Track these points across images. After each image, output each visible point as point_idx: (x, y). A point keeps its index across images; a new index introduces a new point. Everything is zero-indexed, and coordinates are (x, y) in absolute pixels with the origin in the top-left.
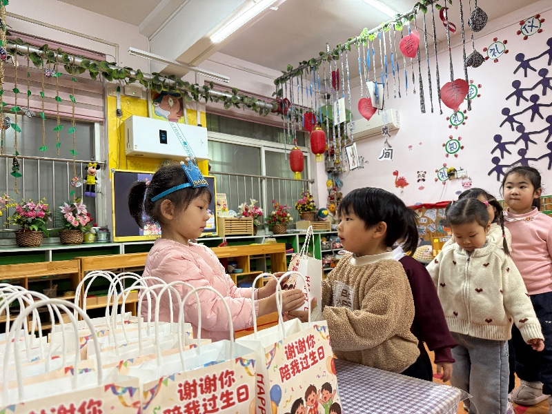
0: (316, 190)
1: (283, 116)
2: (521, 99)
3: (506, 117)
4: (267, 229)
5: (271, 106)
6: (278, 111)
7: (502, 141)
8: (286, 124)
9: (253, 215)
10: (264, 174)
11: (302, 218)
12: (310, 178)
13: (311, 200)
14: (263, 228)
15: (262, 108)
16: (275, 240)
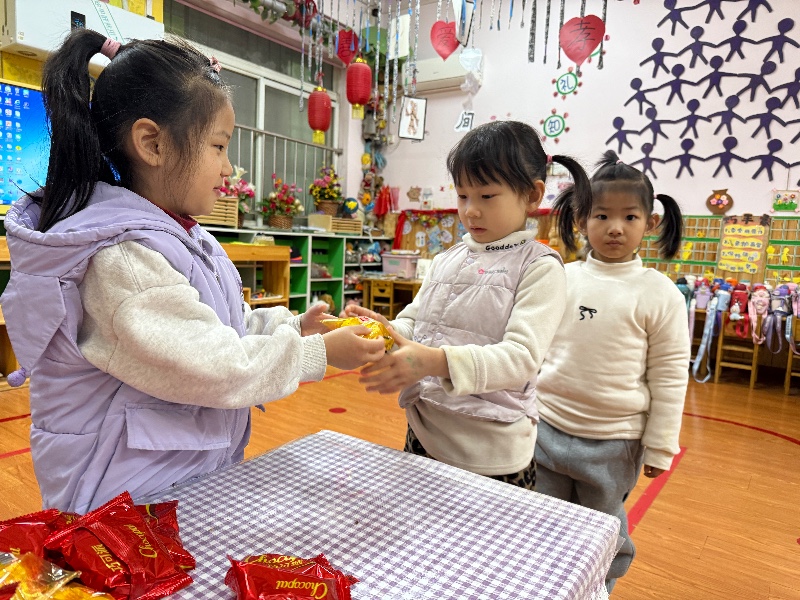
0: (345, 166)
1: (304, 29)
2: (660, 69)
3: (635, 92)
4: (260, 221)
5: (284, 7)
6: (294, 18)
7: (623, 128)
8: (307, 46)
9: (239, 193)
10: (261, 126)
11: (318, 209)
12: (336, 146)
13: (335, 182)
14: (254, 218)
15: (267, 8)
16: (272, 239)
